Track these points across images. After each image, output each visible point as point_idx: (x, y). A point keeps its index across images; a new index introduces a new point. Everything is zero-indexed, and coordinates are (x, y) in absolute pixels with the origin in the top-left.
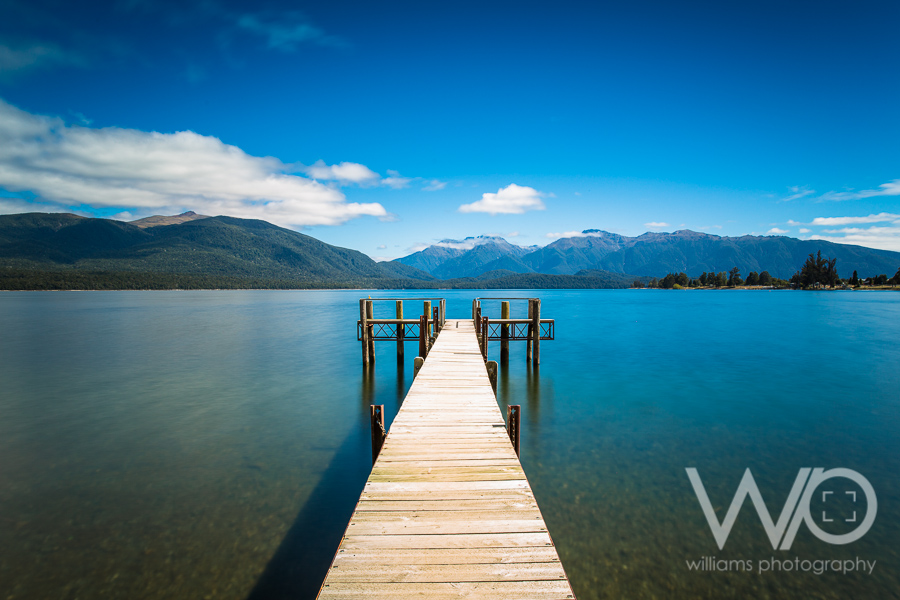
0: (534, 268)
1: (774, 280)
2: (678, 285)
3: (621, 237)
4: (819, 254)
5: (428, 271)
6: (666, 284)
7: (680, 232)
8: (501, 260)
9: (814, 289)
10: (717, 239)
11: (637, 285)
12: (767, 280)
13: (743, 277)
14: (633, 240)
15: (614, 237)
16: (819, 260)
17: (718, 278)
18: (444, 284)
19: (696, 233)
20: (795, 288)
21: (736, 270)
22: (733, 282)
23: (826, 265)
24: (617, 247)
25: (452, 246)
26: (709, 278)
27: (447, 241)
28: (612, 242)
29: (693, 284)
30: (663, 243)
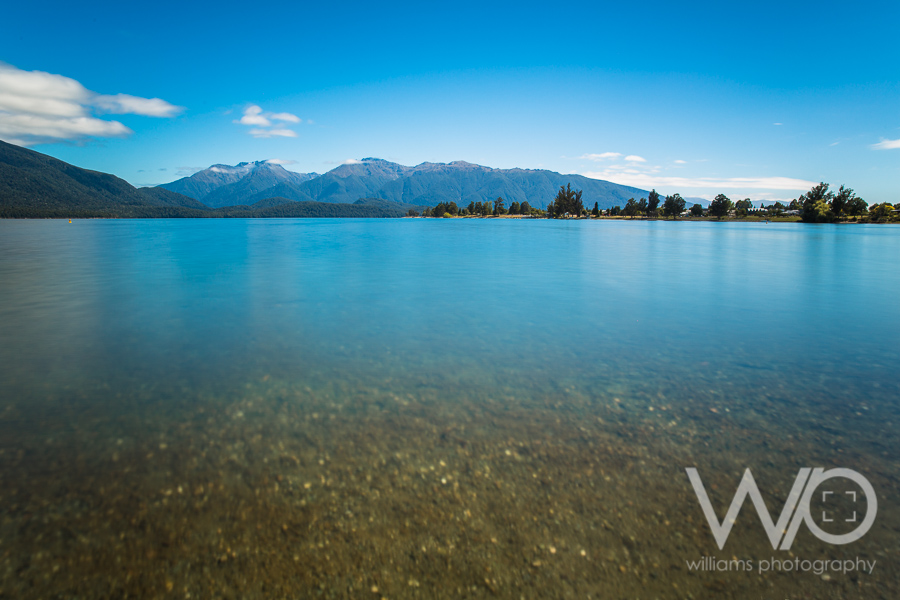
0: (312, 196)
1: (533, 210)
2: (448, 214)
3: (399, 166)
4: (569, 186)
5: (198, 199)
6: (437, 212)
7: (456, 163)
8: (278, 187)
9: (565, 218)
10: (489, 170)
11: (412, 214)
12: (527, 210)
13: (507, 208)
14: (411, 169)
15: (393, 166)
16: (568, 192)
17: (485, 207)
18: (215, 213)
19: (470, 165)
20: (550, 217)
21: (500, 200)
22: (498, 211)
23: (574, 196)
24: (395, 177)
25: (224, 171)
26: (477, 208)
27: (219, 166)
28: (391, 170)
29: (462, 213)
30: (440, 173)
